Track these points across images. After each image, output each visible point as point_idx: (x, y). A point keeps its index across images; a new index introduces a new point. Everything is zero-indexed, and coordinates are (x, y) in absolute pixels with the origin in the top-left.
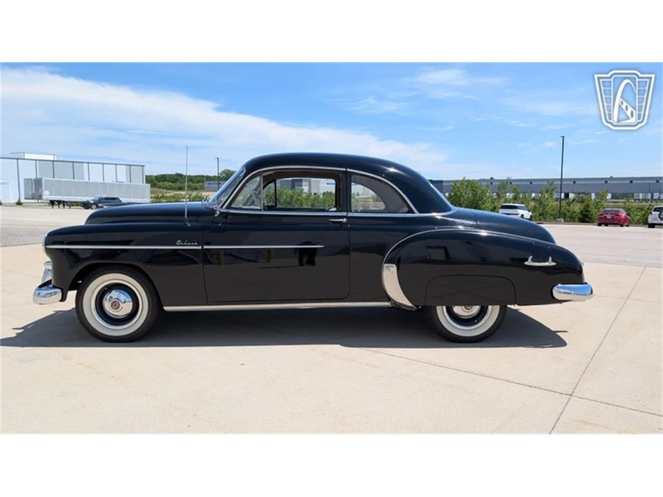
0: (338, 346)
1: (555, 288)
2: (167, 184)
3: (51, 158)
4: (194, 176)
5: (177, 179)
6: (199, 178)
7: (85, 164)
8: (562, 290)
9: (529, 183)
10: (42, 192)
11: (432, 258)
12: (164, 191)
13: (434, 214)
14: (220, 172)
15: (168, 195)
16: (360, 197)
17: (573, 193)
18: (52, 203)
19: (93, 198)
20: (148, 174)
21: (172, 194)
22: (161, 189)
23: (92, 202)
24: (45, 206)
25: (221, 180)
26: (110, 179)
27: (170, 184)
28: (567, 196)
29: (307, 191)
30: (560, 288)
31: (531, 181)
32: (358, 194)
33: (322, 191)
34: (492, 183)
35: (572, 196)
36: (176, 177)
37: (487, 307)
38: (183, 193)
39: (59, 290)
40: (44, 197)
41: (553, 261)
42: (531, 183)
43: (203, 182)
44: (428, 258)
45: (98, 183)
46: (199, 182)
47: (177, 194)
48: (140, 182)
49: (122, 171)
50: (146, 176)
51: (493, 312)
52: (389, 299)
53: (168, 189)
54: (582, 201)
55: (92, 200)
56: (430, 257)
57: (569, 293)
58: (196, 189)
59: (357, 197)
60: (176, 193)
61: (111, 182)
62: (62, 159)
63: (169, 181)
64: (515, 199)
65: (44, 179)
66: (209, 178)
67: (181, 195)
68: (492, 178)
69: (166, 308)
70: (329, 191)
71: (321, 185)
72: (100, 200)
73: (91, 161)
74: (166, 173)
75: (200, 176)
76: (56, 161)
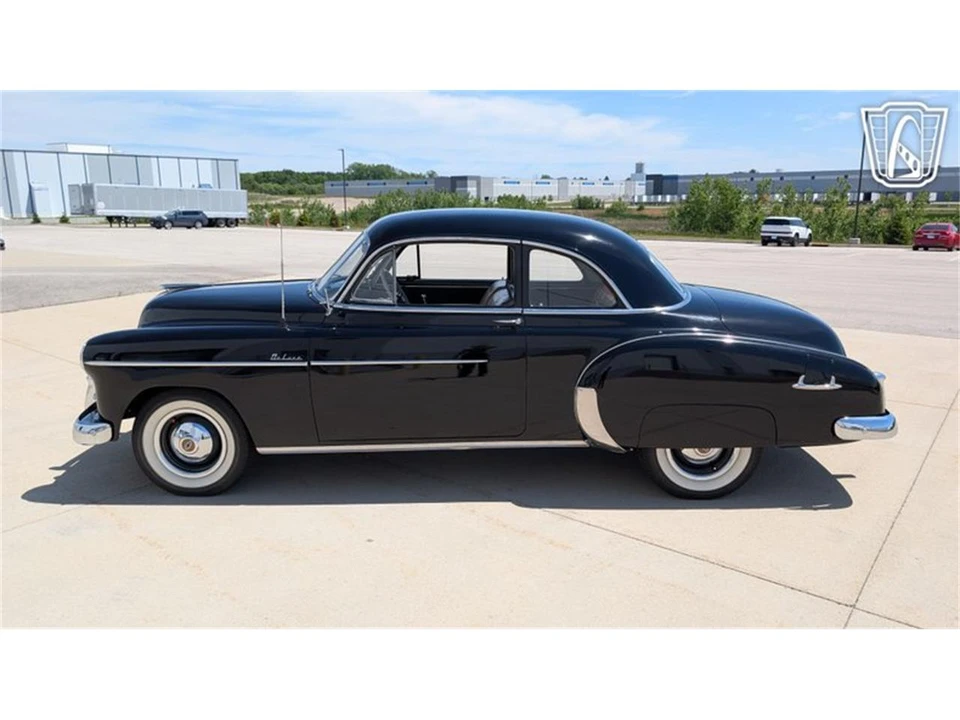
0: (509, 505)
1: (838, 422)
2: (272, 186)
3: (105, 150)
4: (309, 174)
5: (286, 179)
6: (317, 177)
7: (152, 159)
8: (849, 425)
9: (809, 178)
10: (94, 205)
11: (652, 368)
12: (268, 196)
13: (657, 309)
14: (346, 167)
15: (274, 202)
16: (554, 202)
17: (876, 192)
18: (110, 219)
19: (167, 212)
20: (244, 172)
21: (279, 202)
22: (263, 194)
23: (165, 218)
24: (101, 223)
25: (349, 179)
26: (189, 183)
27: (276, 185)
28: (868, 197)
29: (475, 197)
30: (847, 421)
31: (813, 175)
32: (551, 198)
33: (496, 195)
34: (752, 179)
35: (875, 197)
36: (283, 176)
37: (733, 450)
38: (295, 199)
39: (108, 425)
40: (98, 212)
41: (837, 382)
42: (813, 178)
43: (323, 182)
44: (647, 368)
45: (172, 190)
46: (317, 182)
47: (287, 202)
48: (232, 186)
49: (207, 167)
50: (241, 175)
51: (741, 458)
52: (584, 437)
53: (272, 194)
54: (891, 206)
55: (166, 215)
56: (650, 366)
57: (859, 429)
58: (313, 193)
59: (548, 202)
60: (285, 199)
61: (190, 187)
62: (119, 152)
63: (274, 181)
64: (787, 203)
65: (96, 185)
66: (331, 176)
67: (292, 202)
68: (753, 171)
69: (260, 450)
70: (507, 194)
71: (495, 185)
72: (176, 215)
73: (163, 154)
74: (270, 170)
75: (318, 173)
76: (113, 155)
